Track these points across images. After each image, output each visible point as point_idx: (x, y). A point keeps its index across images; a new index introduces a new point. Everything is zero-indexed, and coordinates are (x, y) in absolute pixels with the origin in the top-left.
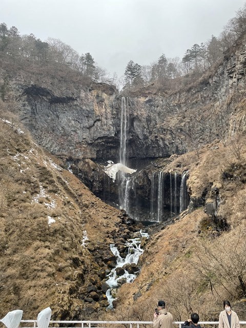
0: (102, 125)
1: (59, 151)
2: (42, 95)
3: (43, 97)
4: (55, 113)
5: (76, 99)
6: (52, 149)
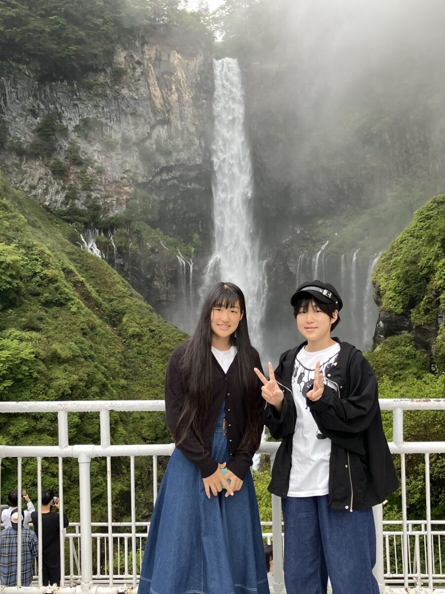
0: (170, 137)
1: (65, 203)
2: (18, 61)
3: (21, 67)
4: (52, 107)
5: (104, 70)
6: (48, 197)
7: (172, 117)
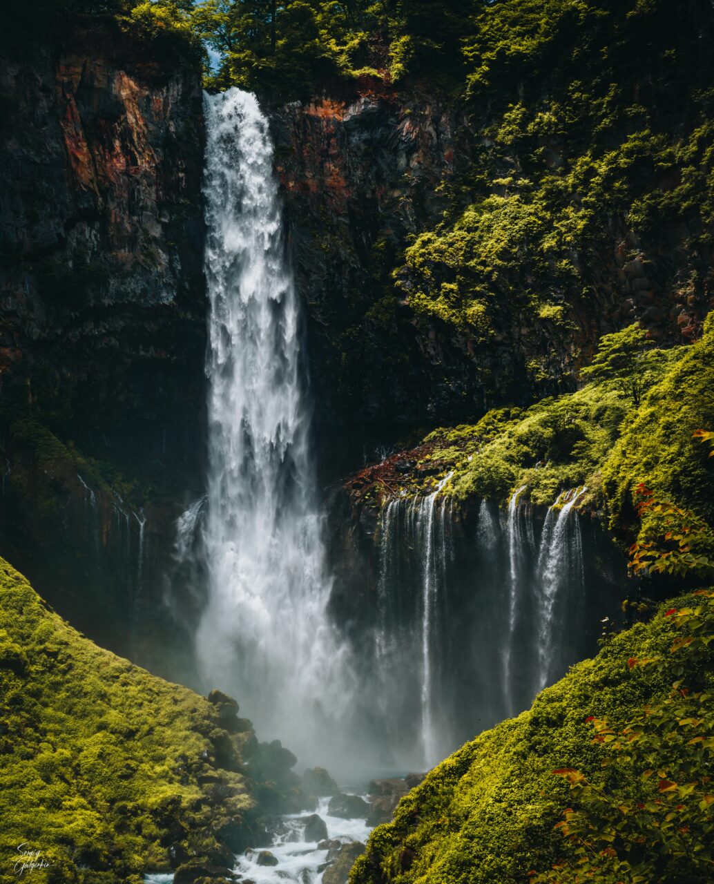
0: (106, 245)
7: (112, 206)
